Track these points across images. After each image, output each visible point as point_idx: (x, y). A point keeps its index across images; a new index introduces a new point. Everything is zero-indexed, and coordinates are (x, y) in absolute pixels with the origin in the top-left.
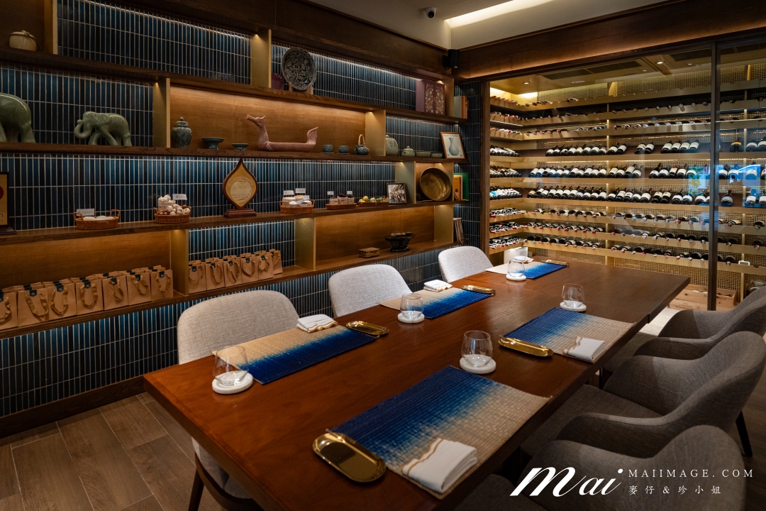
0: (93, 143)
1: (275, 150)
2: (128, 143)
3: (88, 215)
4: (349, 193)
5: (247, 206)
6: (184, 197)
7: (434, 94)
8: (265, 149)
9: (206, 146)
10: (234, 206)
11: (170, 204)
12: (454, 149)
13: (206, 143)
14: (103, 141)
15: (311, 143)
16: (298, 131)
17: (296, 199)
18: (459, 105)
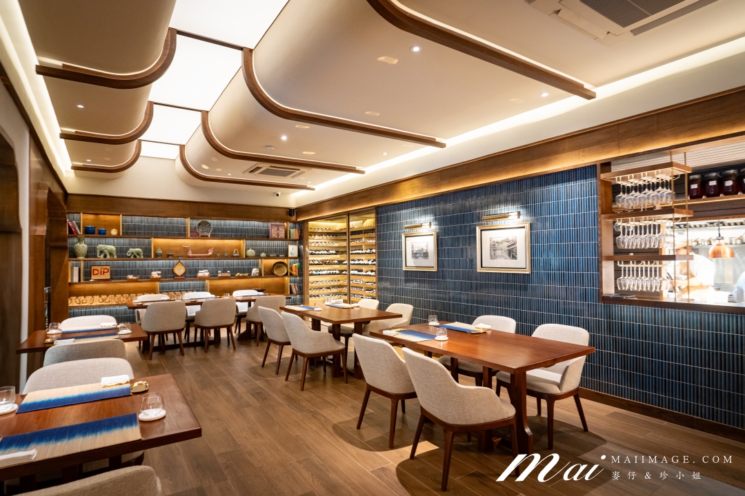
0: (132, 257)
1: (193, 257)
2: (142, 257)
3: (131, 277)
4: (229, 272)
5: (181, 276)
6: (160, 272)
7: (278, 229)
8: (190, 257)
9: (168, 257)
10: (177, 276)
11: (155, 274)
12: (293, 252)
13: (168, 256)
14: (135, 257)
15: (210, 253)
16: (206, 249)
17: (203, 273)
18: (294, 233)
